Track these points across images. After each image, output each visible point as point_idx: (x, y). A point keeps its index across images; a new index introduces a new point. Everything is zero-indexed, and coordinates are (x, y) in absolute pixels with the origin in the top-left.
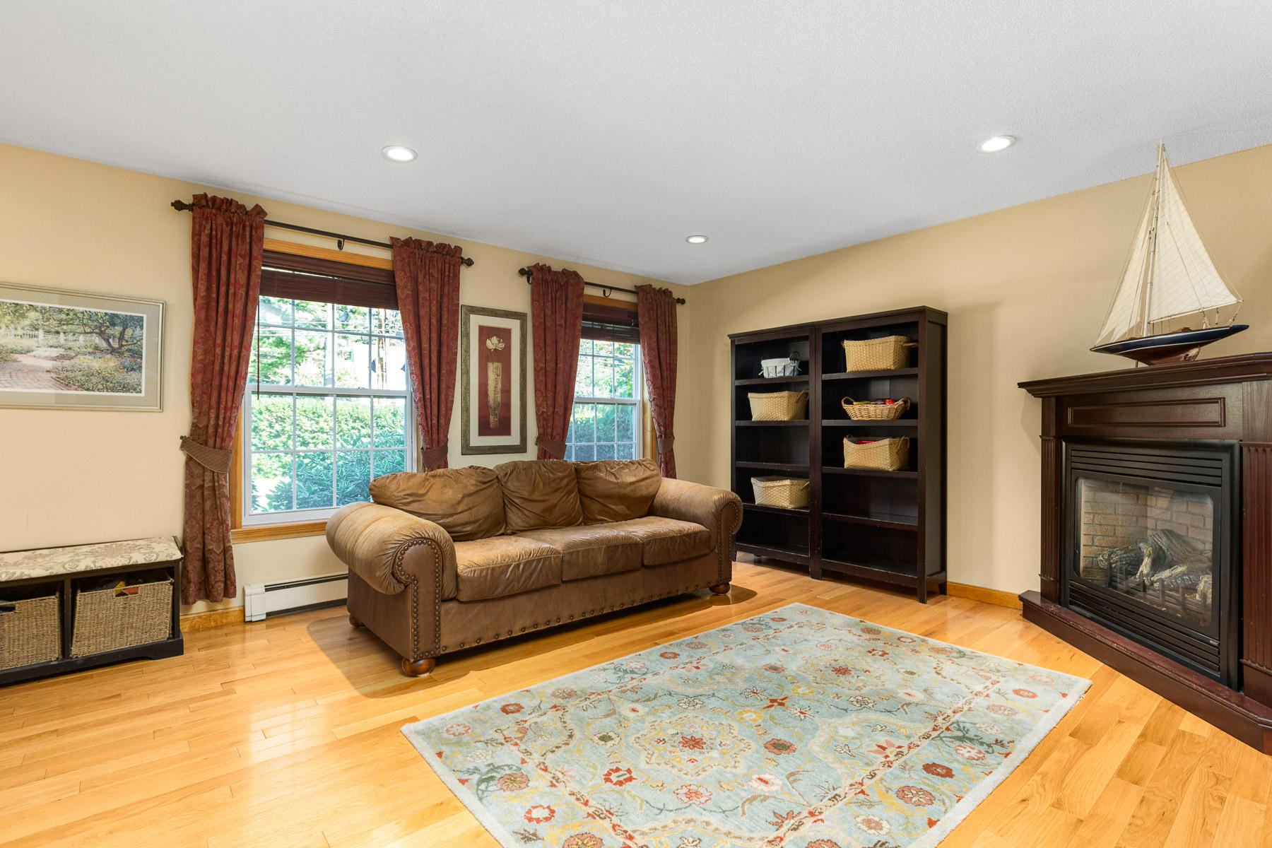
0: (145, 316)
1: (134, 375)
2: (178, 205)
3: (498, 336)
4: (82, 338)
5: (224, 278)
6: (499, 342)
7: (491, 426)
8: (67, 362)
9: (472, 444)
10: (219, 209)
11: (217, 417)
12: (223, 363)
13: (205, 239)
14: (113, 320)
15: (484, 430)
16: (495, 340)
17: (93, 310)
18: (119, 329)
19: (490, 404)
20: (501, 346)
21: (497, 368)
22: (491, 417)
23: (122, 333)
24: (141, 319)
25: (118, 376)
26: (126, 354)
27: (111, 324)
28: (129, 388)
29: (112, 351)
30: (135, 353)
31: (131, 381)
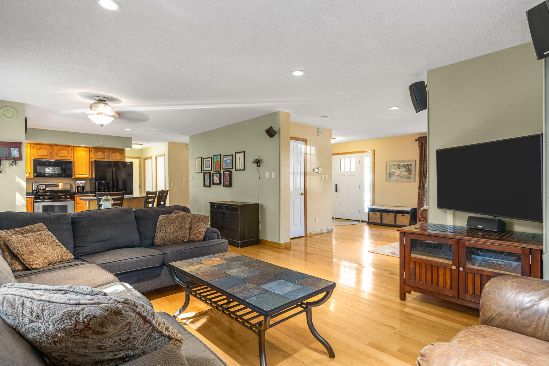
0: (412, 163)
1: (410, 175)
2: (416, 140)
4: (403, 169)
5: (424, 154)
8: (401, 174)
10: (423, 139)
11: (423, 184)
12: (423, 172)
13: (420, 146)
14: (407, 165)
17: (404, 164)
18: (408, 167)
23: (409, 167)
24: (411, 164)
25: (409, 176)
26: (409, 171)
27: (407, 166)
28: (410, 178)
29: (407, 171)
30: (411, 171)
31: (410, 177)
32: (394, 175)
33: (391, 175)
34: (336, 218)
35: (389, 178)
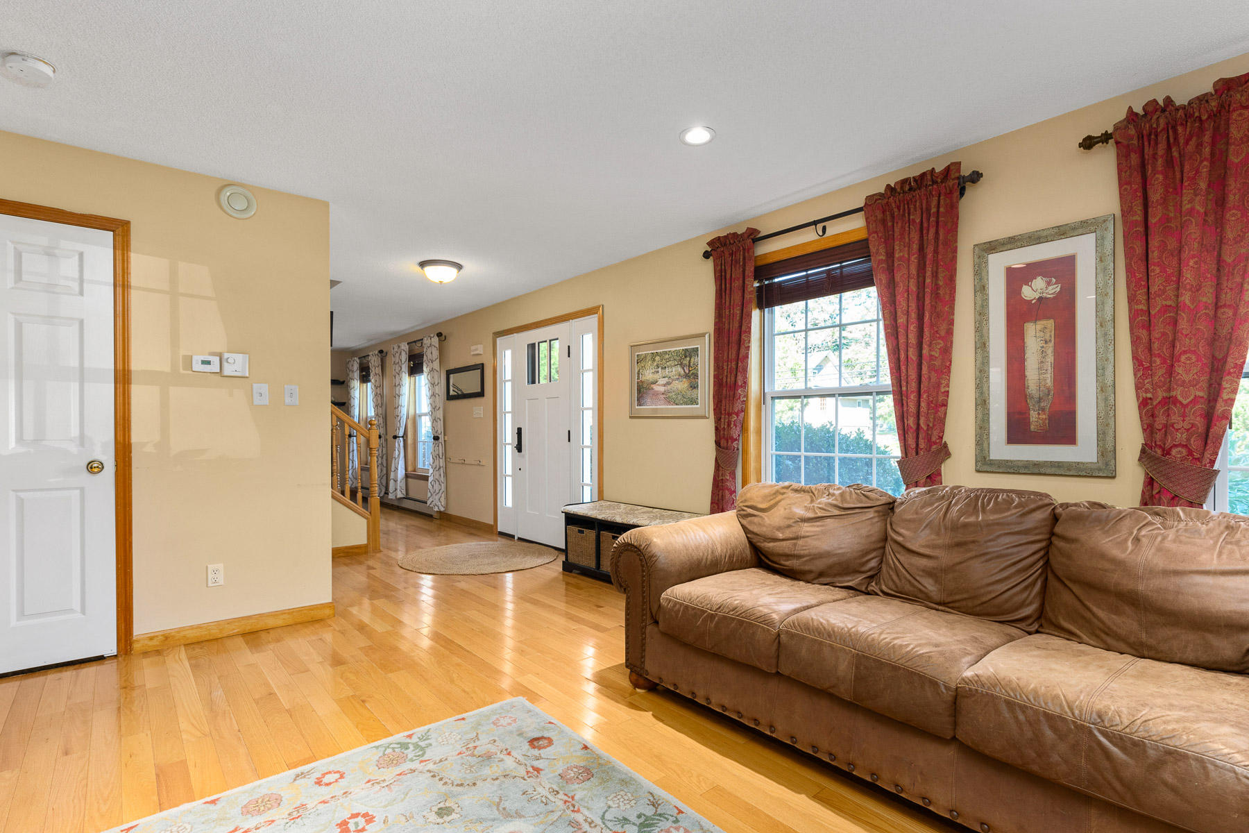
0: (699, 347)
1: (695, 391)
3: (1044, 275)
4: (674, 368)
6: (1049, 284)
7: (1032, 427)
8: (669, 387)
9: (994, 455)
14: (686, 353)
15: (1018, 431)
16: (1039, 283)
17: (677, 349)
18: (688, 359)
19: (1029, 391)
20: (1054, 289)
21: (1044, 330)
22: (1032, 412)
23: (690, 362)
25: (689, 393)
26: (692, 376)
27: (686, 357)
28: (693, 401)
29: (687, 376)
30: (696, 376)
31: (694, 396)
32: (651, 392)
33: (642, 391)
34: (520, 539)
35: (639, 404)
